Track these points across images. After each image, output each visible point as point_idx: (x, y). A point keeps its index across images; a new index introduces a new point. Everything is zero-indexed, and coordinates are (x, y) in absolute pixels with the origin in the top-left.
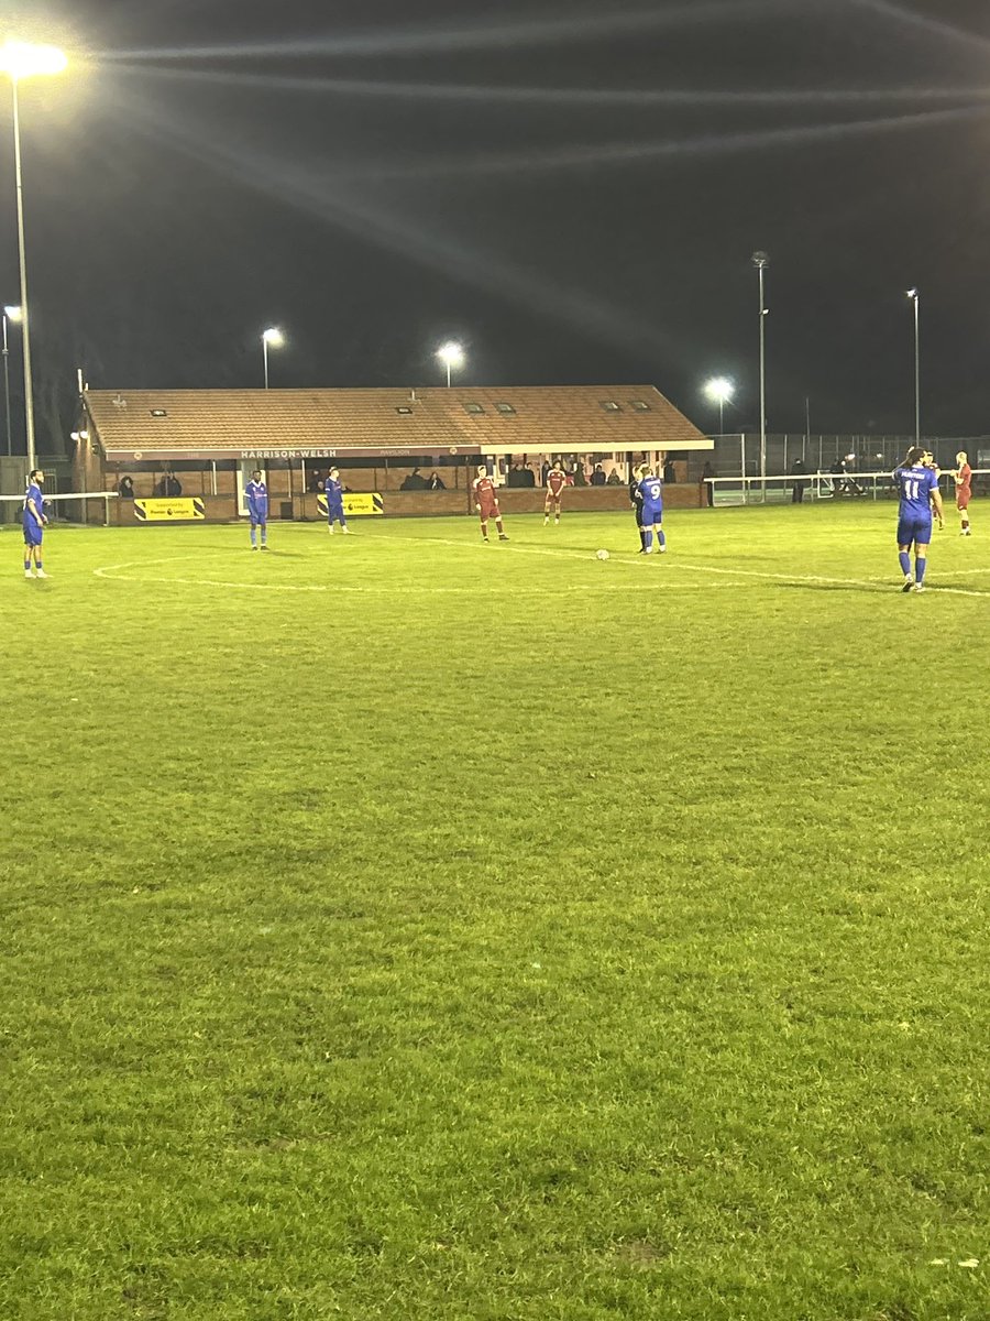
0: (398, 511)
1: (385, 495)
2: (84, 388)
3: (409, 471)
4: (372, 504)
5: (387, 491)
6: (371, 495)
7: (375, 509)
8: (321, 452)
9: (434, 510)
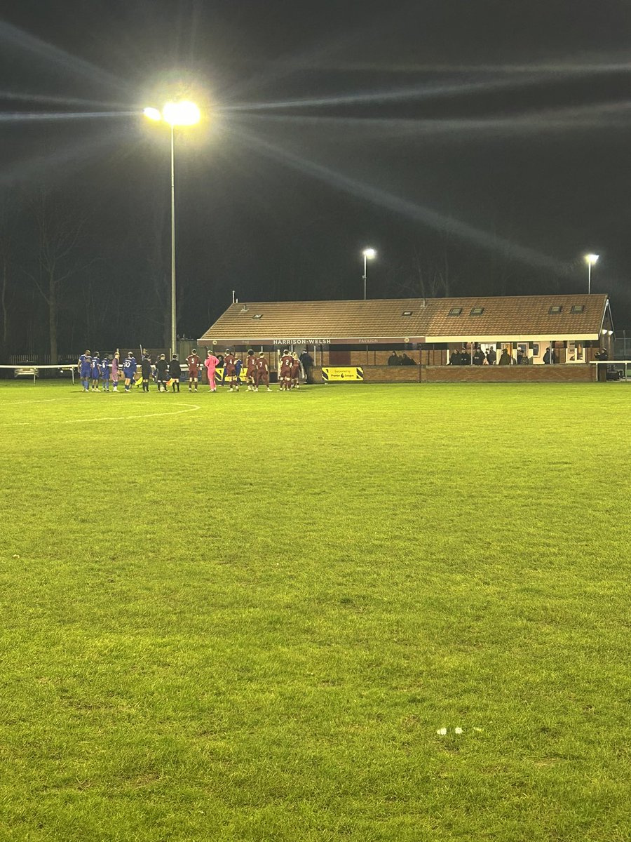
0: (373, 379)
1: (365, 368)
2: (235, 302)
3: (391, 353)
4: (356, 374)
5: (368, 366)
6: (356, 368)
7: (358, 377)
8: (322, 340)
9: (397, 379)
